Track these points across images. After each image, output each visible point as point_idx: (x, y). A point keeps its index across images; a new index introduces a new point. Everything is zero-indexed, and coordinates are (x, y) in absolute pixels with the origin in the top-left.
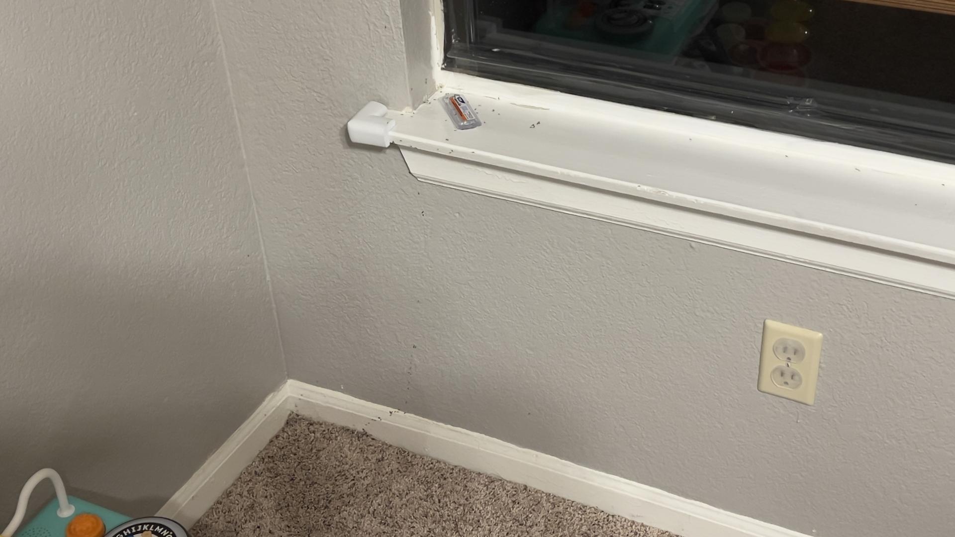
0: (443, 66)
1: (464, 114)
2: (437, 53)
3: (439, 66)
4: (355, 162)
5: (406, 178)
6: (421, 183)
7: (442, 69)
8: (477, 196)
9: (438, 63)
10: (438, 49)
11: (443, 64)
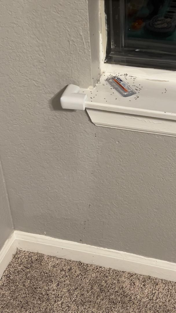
0: (105, 61)
1: (125, 88)
2: (102, 54)
3: (103, 61)
4: (57, 117)
5: (88, 124)
6: (96, 127)
7: (105, 63)
8: (130, 132)
9: (102, 60)
10: (103, 52)
11: (105, 60)
